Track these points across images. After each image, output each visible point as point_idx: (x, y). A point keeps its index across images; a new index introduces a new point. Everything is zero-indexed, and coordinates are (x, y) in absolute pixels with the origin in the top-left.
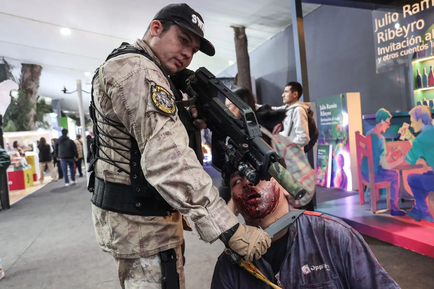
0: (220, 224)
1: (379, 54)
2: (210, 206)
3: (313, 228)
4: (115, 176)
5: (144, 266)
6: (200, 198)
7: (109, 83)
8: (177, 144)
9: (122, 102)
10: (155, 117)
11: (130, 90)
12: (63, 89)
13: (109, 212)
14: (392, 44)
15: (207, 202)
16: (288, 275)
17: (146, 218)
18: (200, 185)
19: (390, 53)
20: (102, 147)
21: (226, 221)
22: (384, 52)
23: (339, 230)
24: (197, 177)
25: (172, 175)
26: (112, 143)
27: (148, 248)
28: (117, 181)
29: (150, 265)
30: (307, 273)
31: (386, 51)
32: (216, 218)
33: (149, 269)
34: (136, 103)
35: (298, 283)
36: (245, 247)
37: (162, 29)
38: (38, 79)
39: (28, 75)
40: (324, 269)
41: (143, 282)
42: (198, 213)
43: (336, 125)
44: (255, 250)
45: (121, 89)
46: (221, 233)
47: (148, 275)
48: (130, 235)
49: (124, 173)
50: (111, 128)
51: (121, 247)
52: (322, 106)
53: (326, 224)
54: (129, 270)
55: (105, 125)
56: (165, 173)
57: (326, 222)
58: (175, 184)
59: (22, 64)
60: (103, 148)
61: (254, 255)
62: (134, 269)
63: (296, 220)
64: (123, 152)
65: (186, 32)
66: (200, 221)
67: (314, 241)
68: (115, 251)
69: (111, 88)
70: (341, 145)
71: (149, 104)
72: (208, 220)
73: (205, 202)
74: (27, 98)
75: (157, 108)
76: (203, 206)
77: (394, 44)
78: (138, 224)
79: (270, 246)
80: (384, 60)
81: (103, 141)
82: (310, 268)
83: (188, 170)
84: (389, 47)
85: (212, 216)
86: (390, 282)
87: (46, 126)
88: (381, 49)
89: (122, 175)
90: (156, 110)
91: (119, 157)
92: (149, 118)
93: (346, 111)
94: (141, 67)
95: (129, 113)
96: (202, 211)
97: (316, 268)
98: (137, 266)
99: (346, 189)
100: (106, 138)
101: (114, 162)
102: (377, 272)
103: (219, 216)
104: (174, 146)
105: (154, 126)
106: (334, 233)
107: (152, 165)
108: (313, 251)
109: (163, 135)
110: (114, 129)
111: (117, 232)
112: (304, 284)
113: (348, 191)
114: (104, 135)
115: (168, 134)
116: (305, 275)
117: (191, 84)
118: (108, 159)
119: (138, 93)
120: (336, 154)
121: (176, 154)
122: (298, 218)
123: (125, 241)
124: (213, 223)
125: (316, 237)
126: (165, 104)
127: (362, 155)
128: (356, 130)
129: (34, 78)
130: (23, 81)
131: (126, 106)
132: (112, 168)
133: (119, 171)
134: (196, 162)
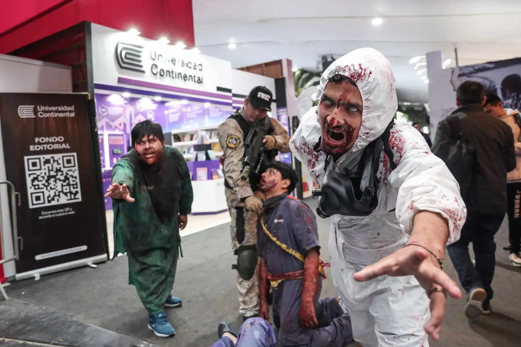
40: (281, 222)
66: (236, 192)
71: (226, 144)
75: (228, 146)
79: (261, 207)
103: (241, 191)
116: (275, 223)
126: (232, 143)
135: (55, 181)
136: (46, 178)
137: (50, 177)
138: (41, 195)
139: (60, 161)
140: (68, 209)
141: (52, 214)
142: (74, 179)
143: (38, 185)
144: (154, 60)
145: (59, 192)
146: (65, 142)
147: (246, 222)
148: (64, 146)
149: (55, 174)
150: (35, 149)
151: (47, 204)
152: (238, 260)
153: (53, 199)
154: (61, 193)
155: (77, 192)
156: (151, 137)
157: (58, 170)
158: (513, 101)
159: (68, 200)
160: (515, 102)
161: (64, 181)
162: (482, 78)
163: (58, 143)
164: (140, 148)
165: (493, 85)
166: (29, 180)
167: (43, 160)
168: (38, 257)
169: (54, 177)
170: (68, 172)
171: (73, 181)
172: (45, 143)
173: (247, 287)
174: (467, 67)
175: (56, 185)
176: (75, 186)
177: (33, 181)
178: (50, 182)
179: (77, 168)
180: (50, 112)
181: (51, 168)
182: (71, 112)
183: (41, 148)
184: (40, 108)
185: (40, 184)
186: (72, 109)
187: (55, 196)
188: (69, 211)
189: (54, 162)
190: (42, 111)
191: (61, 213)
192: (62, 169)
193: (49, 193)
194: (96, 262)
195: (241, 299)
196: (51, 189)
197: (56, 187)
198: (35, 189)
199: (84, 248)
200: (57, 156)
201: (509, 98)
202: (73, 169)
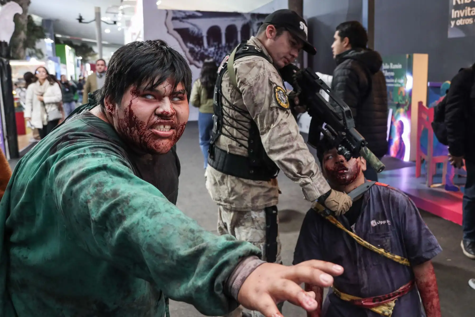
0: (320, 189)
1: (453, 17)
2: (314, 176)
3: (381, 195)
4: (236, 150)
5: (254, 217)
6: (307, 171)
7: (242, 82)
8: (291, 131)
9: (251, 97)
10: (277, 111)
11: (258, 89)
12: (78, 18)
13: (229, 176)
14: (467, 9)
15: (312, 174)
16: (361, 227)
17: (257, 181)
18: (308, 162)
19: (465, 17)
20: (225, 125)
21: (324, 187)
22: (458, 16)
23: (400, 197)
24: (306, 156)
25: (289, 154)
26: (235, 124)
27: (258, 204)
28: (237, 153)
29: (258, 217)
30: (374, 225)
31: (460, 15)
32: (318, 185)
33: (258, 219)
34: (262, 100)
35: (367, 232)
36: (336, 206)
37: (276, 33)
40: (386, 224)
41: (252, 229)
42: (306, 181)
43: (399, 88)
44: (342, 208)
45: (251, 87)
46: (320, 195)
47: (256, 224)
48: (245, 194)
49: (243, 148)
50: (237, 113)
51: (237, 202)
52: (385, 64)
53: (391, 193)
54: (240, 220)
55: (231, 110)
56: (283, 152)
57: (391, 191)
58: (290, 160)
60: (226, 127)
61: (341, 211)
62: (245, 219)
63: (369, 189)
64: (243, 132)
65: (295, 37)
66: (306, 186)
67: (381, 204)
68: (231, 205)
69: (243, 85)
70: (402, 110)
71: (274, 101)
72: (312, 186)
73: (310, 174)
75: (279, 105)
76: (309, 176)
77: (469, 9)
78: (250, 186)
79: (351, 206)
80: (458, 24)
81: (227, 121)
82: (377, 222)
83: (300, 151)
84: (464, 11)
85: (315, 184)
86: (430, 234)
87: (40, 55)
88: (456, 12)
89: (242, 149)
90: (278, 106)
91: (240, 136)
92: (272, 111)
93: (412, 73)
94: (265, 70)
95: (256, 105)
96: (308, 180)
97: (381, 222)
98: (248, 217)
99: (403, 159)
100: (230, 120)
101: (235, 139)
102: (423, 228)
103: (319, 184)
104: (290, 133)
105: (276, 117)
106: (396, 200)
107: (273, 145)
108: (380, 211)
109: (282, 124)
110: (239, 114)
111: (235, 191)
112: (372, 233)
113: (405, 162)
114: (229, 117)
115: (285, 123)
116: (373, 227)
117: (297, 79)
118: (230, 135)
119: (265, 91)
120: (395, 120)
121: (291, 139)
122: (371, 187)
123: (241, 198)
124: (315, 188)
125: (383, 201)
126: (283, 101)
127: (423, 127)
128: (419, 100)
131: (255, 101)
132: (234, 143)
133: (240, 146)
134: (305, 145)
158: (215, 50)
160: (216, 50)
162: (192, 24)
165: (200, 33)
174: (180, 11)
201: (212, 46)
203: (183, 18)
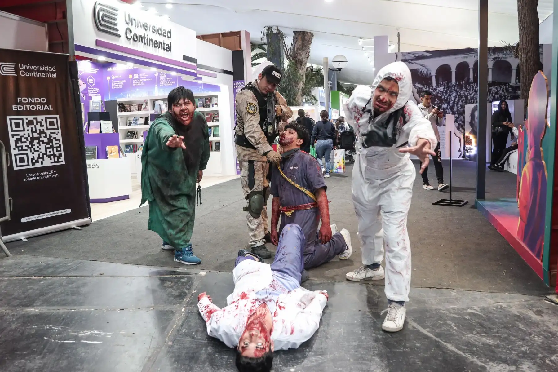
0: (264, 150)
9: (239, 109)
11: (242, 104)
17: (247, 148)
18: (259, 137)
27: (246, 158)
30: (291, 169)
33: (245, 166)
34: (243, 110)
38: (309, 48)
39: (299, 43)
45: (239, 104)
47: (245, 168)
48: (242, 153)
56: (250, 133)
59: (294, 32)
66: (258, 149)
71: (246, 110)
74: (296, 70)
76: (259, 144)
78: (244, 150)
82: (293, 167)
85: (261, 148)
87: (314, 101)
89: (240, 132)
94: (247, 96)
95: (241, 112)
96: (259, 146)
104: (253, 125)
107: (247, 130)
112: (290, 173)
115: (251, 120)
119: (244, 106)
129: (304, 48)
130: (294, 51)
132: (238, 130)
135: (39, 143)
136: (29, 140)
137: (33, 139)
138: (25, 156)
139: (44, 123)
140: (52, 172)
141: (36, 176)
142: (58, 142)
143: (22, 147)
144: (128, 24)
145: (43, 154)
146: (48, 103)
147: (256, 172)
148: (46, 107)
149: (39, 136)
150: (17, 109)
151: (31, 166)
152: (250, 203)
153: (37, 161)
154: (45, 156)
155: (60, 155)
156: (186, 100)
157: (41, 132)
158: (444, 89)
159: (51, 163)
160: (446, 89)
161: (48, 143)
162: (420, 65)
163: (40, 104)
164: (177, 110)
165: (428, 73)
166: (12, 141)
167: (25, 121)
168: (24, 220)
169: (37, 138)
170: (51, 135)
171: (56, 144)
172: (28, 104)
173: (257, 224)
174: (409, 53)
175: (40, 147)
176: (59, 149)
177: (16, 142)
178: (33, 144)
179: (60, 130)
180: (32, 71)
181: (34, 130)
182: (52, 72)
183: (23, 108)
184: (21, 67)
185: (24, 145)
186: (54, 69)
187: (39, 158)
188: (52, 174)
189: (37, 124)
190: (23, 70)
191: (45, 176)
192: (46, 131)
193: (33, 155)
194: (82, 225)
195: (251, 234)
196: (35, 151)
197: (40, 149)
198: (19, 150)
199: (69, 211)
200: (40, 118)
201: (441, 86)
202: (56, 131)
203: (412, 60)
